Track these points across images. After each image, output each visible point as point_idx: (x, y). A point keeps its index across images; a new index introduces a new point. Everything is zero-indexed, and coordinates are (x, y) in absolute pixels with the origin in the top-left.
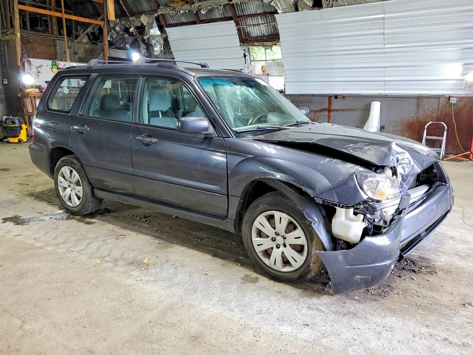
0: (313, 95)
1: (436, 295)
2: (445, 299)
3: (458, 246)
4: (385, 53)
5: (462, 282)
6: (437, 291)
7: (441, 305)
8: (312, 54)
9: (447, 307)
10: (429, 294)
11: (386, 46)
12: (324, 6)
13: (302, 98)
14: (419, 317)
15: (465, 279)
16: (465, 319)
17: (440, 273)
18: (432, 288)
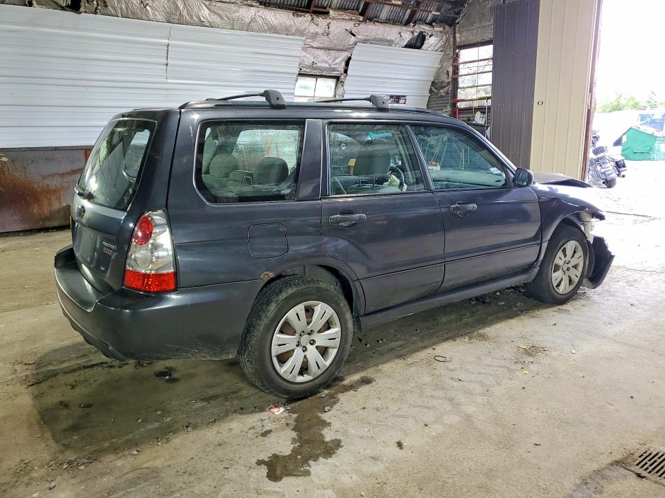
0: (56, 149)
4: (167, 89)
8: (52, 81)
11: (169, 81)
12: (82, 9)
13: (32, 154)
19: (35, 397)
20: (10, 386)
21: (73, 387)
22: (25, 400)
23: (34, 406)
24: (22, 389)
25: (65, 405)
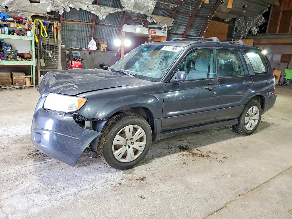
1: (20, 145)
2: (15, 146)
3: (27, 185)
5: (12, 157)
6: (22, 147)
7: (16, 143)
9: (13, 143)
10: (24, 145)
14: (22, 137)
15: (11, 159)
16: (4, 143)
17: (26, 156)
18: (24, 147)
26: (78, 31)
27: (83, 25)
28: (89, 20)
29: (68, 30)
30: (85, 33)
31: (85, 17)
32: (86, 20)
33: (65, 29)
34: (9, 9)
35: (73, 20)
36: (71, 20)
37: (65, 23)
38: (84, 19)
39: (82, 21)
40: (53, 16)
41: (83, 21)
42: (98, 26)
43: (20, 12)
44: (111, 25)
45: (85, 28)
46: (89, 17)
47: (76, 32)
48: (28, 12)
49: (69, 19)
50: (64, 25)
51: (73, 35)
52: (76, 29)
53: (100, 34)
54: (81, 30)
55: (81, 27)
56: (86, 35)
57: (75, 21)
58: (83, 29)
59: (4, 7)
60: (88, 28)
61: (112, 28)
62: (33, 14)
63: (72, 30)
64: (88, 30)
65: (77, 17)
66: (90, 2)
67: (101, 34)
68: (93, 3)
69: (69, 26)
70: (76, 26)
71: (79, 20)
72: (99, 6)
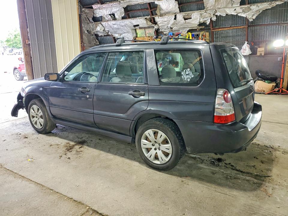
19: (271, 170)
20: (279, 182)
21: (254, 166)
22: (275, 171)
23: (273, 167)
24: (274, 177)
25: (262, 162)
26: (233, 36)
27: (238, 29)
28: (244, 23)
29: (223, 37)
30: (241, 38)
31: (239, 20)
32: (241, 24)
33: (220, 37)
34: (173, 29)
35: (226, 26)
36: (224, 27)
37: (219, 31)
38: (238, 22)
39: (236, 26)
40: (204, 27)
41: (238, 25)
42: (256, 28)
43: (180, 29)
44: (275, 22)
45: (240, 32)
46: (243, 20)
47: (231, 38)
48: (185, 28)
49: (222, 26)
50: (218, 33)
51: (228, 41)
52: (231, 35)
53: (260, 36)
54: (236, 35)
55: (236, 32)
56: (242, 39)
57: (229, 27)
58: (238, 34)
59: (170, 28)
60: (244, 32)
61: (277, 26)
62: (189, 29)
63: (227, 37)
64: (244, 34)
65: (230, 22)
66: (237, 4)
67: (262, 36)
68: (240, 5)
69: (223, 33)
70: (230, 31)
71: (233, 25)
72: (249, 6)
